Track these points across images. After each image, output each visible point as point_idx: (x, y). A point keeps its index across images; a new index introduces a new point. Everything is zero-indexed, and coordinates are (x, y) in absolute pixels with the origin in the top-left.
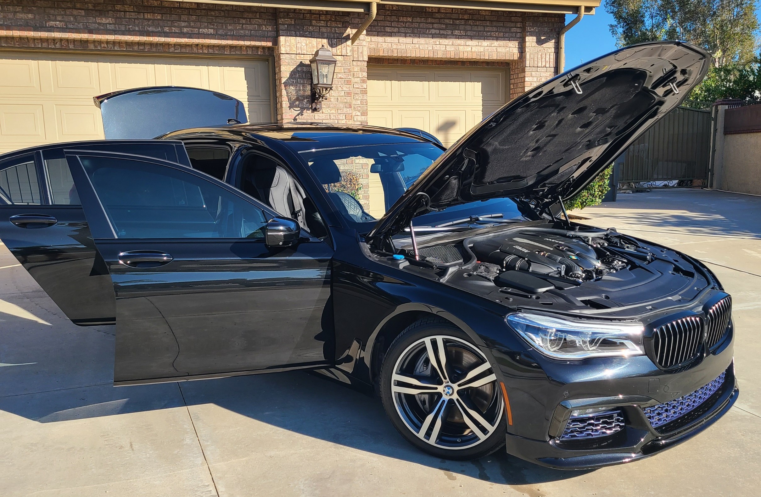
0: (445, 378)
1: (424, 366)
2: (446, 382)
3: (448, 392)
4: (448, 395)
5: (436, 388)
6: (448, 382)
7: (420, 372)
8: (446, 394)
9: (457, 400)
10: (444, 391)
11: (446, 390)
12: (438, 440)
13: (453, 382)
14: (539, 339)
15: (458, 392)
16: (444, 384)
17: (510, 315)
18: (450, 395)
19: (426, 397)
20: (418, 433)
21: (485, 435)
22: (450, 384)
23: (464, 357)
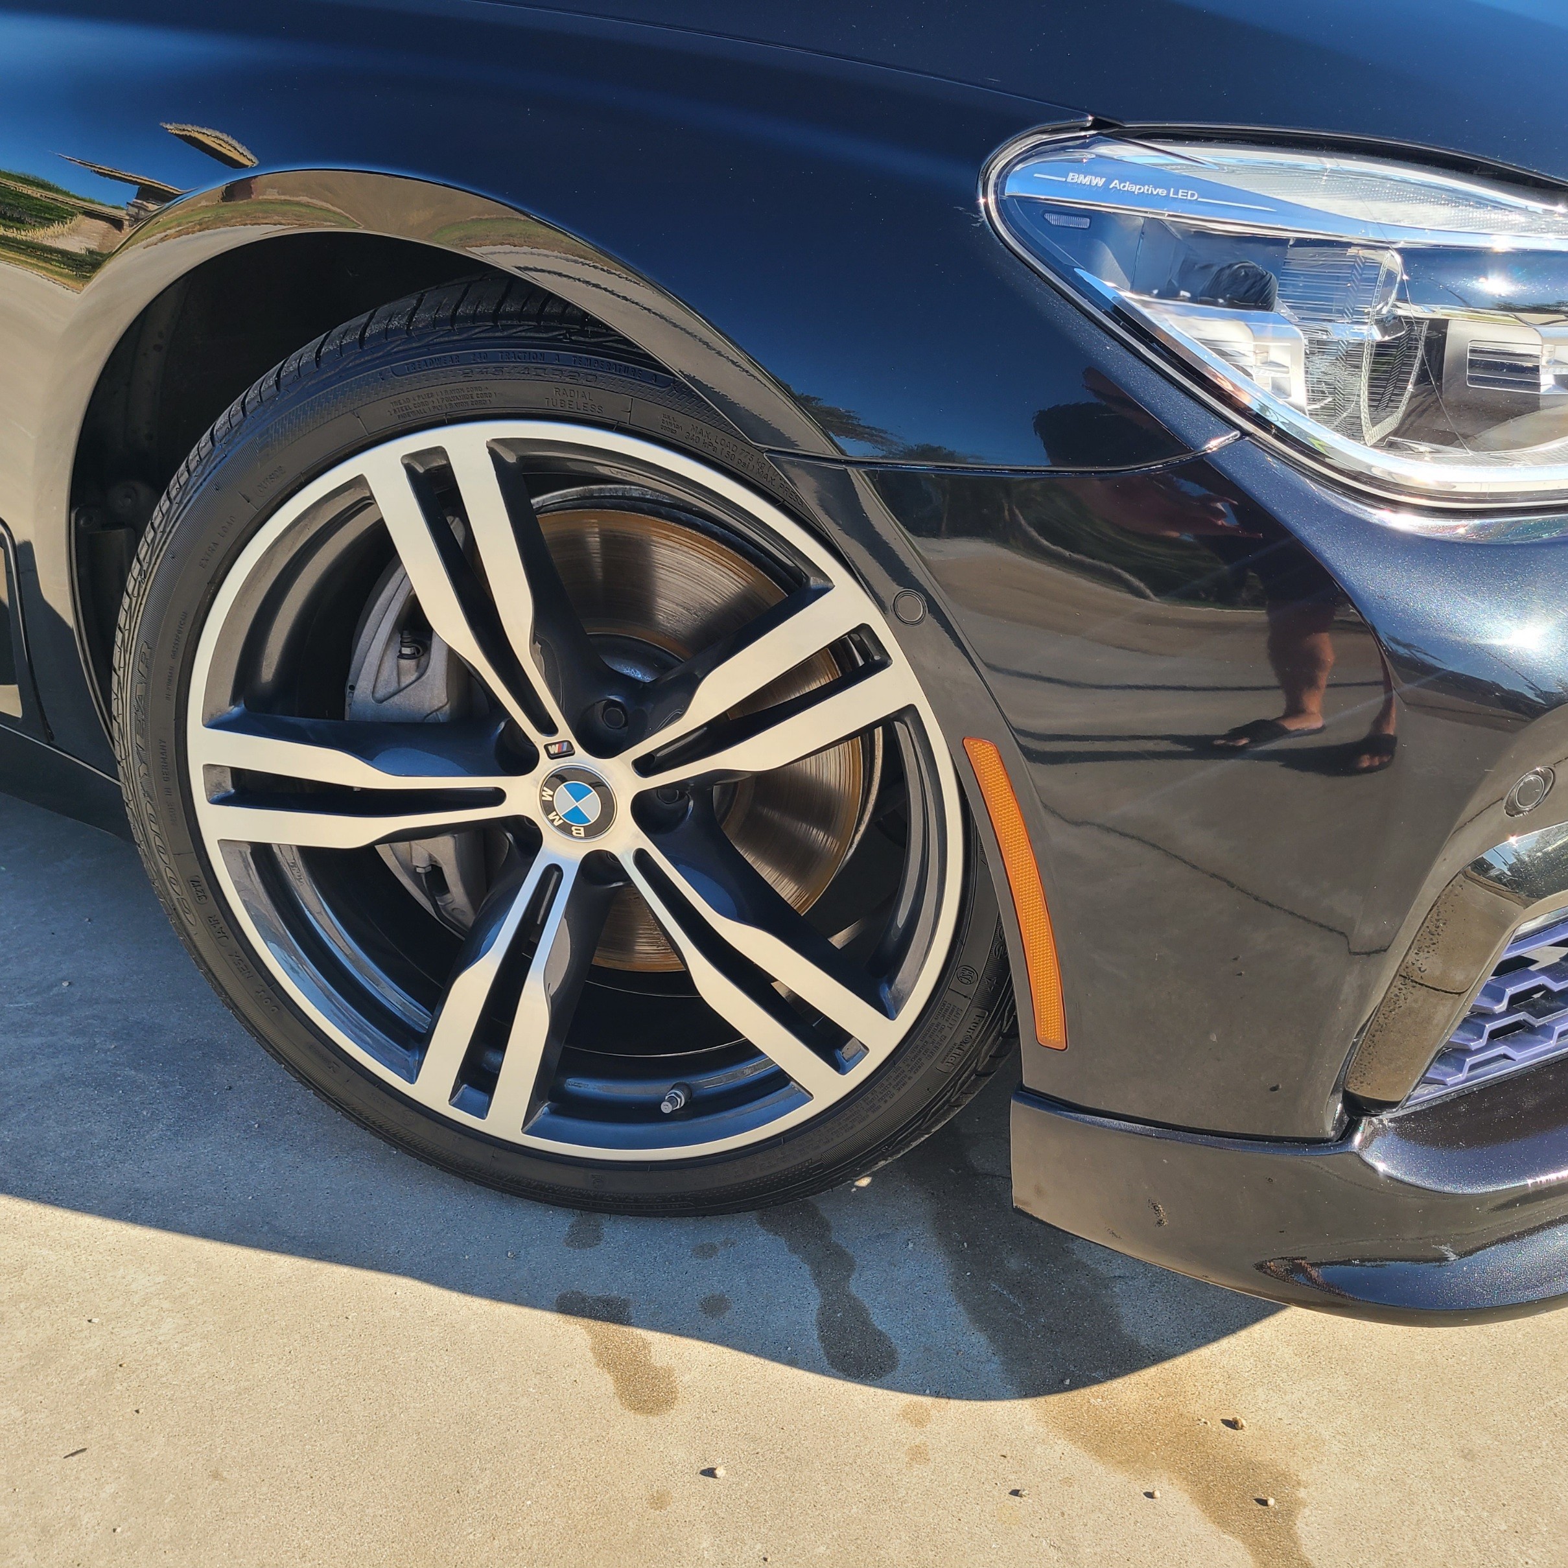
0: (548, 727)
1: (402, 656)
2: (554, 750)
3: (576, 815)
4: (578, 830)
5: (497, 797)
6: (570, 752)
7: (380, 693)
8: (565, 829)
9: (641, 858)
10: (548, 807)
11: (563, 799)
12: (544, 1109)
13: (604, 747)
14: (1278, 352)
15: (643, 807)
16: (546, 766)
17: (1023, 157)
18: (595, 830)
19: (445, 851)
20: (412, 1078)
21: (840, 1067)
22: (582, 758)
23: (662, 573)
